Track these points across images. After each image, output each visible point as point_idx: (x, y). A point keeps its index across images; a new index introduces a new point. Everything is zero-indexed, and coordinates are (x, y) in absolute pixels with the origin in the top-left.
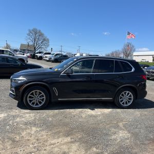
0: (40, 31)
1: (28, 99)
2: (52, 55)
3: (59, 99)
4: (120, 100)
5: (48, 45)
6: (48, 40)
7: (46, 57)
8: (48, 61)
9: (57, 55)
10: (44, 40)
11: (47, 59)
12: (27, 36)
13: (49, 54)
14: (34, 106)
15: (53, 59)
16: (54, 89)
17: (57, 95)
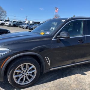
1: (14, 77)
2: (11, 21)
3: (51, 69)
5: (6, 15)
6: (5, 12)
7: (6, 23)
8: (8, 26)
9: (14, 22)
10: (3, 12)
11: (8, 25)
13: (9, 21)
14: (23, 84)
15: (12, 24)
16: (47, 58)
17: (49, 65)
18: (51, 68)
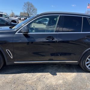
0: (31, 3)
4: (86, 63)
6: (36, 9)
12: (23, 6)
16: (8, 51)
17: (12, 58)
18: (15, 61)
